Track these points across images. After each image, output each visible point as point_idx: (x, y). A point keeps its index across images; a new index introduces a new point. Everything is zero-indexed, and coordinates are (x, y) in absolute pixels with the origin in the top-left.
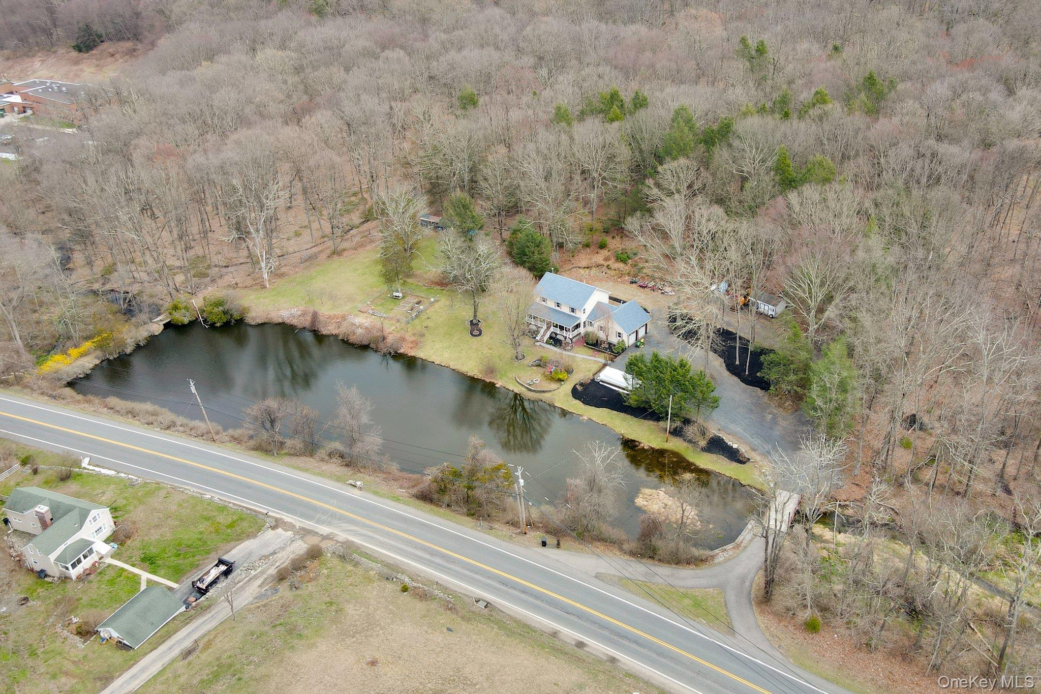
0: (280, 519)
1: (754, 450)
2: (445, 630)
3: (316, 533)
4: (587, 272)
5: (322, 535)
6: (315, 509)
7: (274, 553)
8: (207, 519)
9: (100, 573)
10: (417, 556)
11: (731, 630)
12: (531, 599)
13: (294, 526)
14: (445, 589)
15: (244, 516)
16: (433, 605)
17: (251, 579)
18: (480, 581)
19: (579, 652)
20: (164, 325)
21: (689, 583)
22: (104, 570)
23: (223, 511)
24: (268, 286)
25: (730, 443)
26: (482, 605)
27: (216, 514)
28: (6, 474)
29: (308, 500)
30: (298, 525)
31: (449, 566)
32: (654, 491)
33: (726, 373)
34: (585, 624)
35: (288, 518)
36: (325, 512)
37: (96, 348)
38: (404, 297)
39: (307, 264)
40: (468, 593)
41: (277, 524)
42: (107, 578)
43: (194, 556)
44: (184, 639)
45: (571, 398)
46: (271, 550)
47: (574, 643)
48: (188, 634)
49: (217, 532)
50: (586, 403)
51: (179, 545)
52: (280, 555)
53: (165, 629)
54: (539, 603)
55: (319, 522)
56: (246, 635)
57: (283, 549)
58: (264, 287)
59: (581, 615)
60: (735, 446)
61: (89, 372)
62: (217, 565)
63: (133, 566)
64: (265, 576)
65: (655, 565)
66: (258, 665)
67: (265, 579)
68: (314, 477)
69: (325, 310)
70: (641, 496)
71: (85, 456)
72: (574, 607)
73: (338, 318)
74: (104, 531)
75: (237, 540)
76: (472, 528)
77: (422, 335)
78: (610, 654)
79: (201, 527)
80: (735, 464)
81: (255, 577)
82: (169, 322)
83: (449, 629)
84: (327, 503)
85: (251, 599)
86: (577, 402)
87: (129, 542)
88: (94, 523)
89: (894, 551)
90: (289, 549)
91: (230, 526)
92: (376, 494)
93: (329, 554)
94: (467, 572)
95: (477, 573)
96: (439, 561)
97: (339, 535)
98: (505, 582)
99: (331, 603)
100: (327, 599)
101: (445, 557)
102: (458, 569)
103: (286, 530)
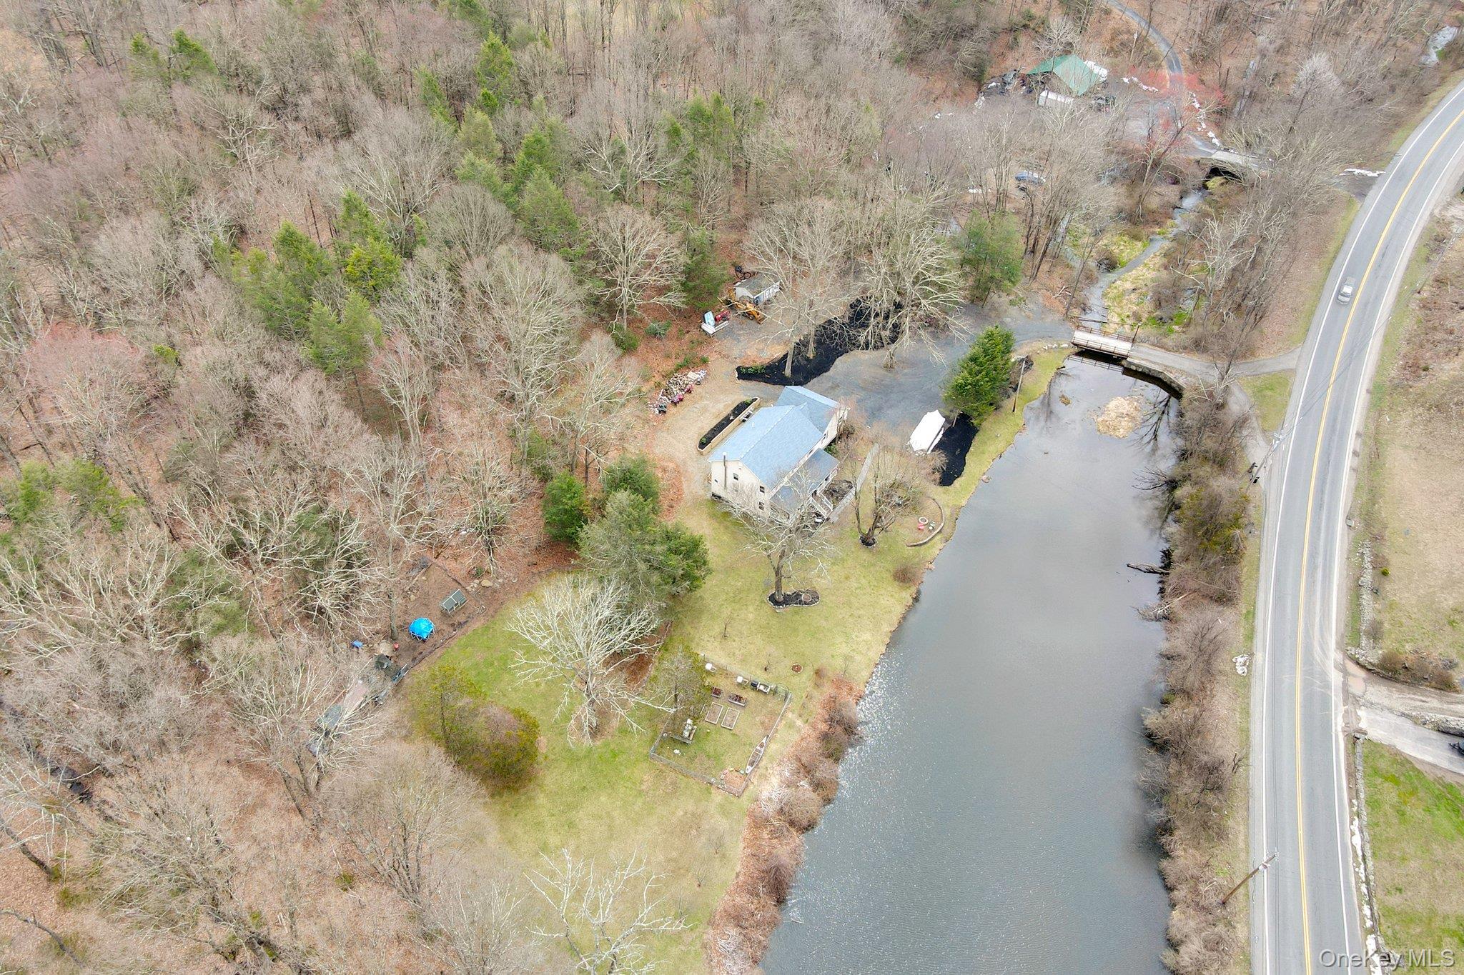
0: (1345, 730)
2: (1411, 535)
3: (1345, 684)
5: (1344, 677)
6: (1309, 696)
7: (1403, 715)
8: (1402, 814)
11: (1293, 371)
13: (1346, 712)
15: (1369, 771)
19: (1364, 453)
23: (1378, 801)
26: (1353, 522)
27: (1387, 807)
29: (1299, 709)
30: (1343, 708)
34: (1334, 452)
35: (1338, 723)
36: (1308, 685)
40: (1346, 534)
41: (1353, 732)
46: (1401, 720)
47: (1357, 457)
49: (1414, 792)
52: (1402, 709)
55: (1327, 685)
57: (1391, 709)
64: (1445, 706)
67: (1452, 703)
75: (1411, 763)
78: (1355, 437)
79: (1420, 813)
84: (1293, 685)
86: (957, 482)
90: (1386, 702)
91: (1395, 781)
92: (1250, 636)
93: (1380, 652)
94: (1323, 535)
95: (1319, 528)
96: (1320, 560)
97: (1335, 660)
98: (1319, 506)
99: (1451, 623)
100: (1448, 628)
101: (1313, 555)
102: (1322, 543)
103: (1359, 719)
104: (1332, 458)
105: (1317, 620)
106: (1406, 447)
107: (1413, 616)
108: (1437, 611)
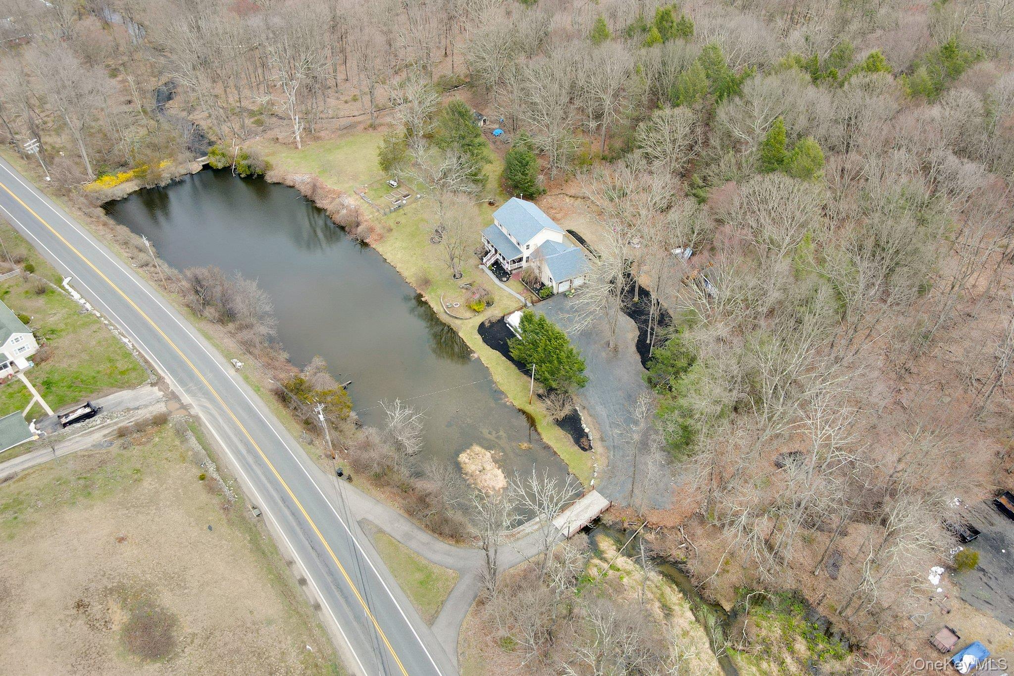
0: (163, 378)
1: (602, 439)
2: (206, 527)
3: (179, 401)
4: (572, 202)
5: (182, 404)
6: (192, 376)
7: (137, 408)
8: (110, 360)
9: (8, 385)
10: (236, 447)
11: (431, 621)
12: (294, 524)
13: (168, 388)
14: (237, 488)
15: (139, 367)
16: (216, 500)
17: (103, 426)
18: (267, 491)
19: (298, 588)
20: (203, 166)
21: (437, 557)
22: (12, 383)
23: (126, 357)
24: (300, 147)
25: (584, 426)
26: (255, 513)
27: (119, 358)
28: (6, 276)
29: (192, 366)
30: (172, 387)
31: (254, 467)
32: (483, 451)
33: (633, 348)
34: (319, 564)
35: (169, 379)
36: (198, 383)
37: (136, 177)
38: (397, 187)
39: (345, 131)
40: (252, 498)
41: (159, 382)
42: (10, 390)
43: (80, 391)
44: (17, 465)
45: (476, 331)
46: (137, 404)
47: (298, 578)
48: (22, 462)
49: (110, 376)
50: (485, 341)
51: (77, 378)
52: (140, 411)
53: (10, 452)
54: (297, 529)
55: (188, 391)
56: (53, 479)
57: (146, 406)
58: (297, 148)
59: (321, 554)
60: (587, 430)
61: (125, 196)
62: (85, 407)
63: (34, 386)
64: (115, 427)
65: (420, 529)
66: (37, 511)
67: (112, 431)
68: (210, 347)
69: (329, 183)
70: (468, 451)
71: (69, 275)
72: (321, 544)
73: (335, 194)
74: (27, 350)
75: (120, 388)
76: (295, 438)
77: (390, 230)
78: (319, 600)
79: (102, 367)
80: (577, 448)
81: (108, 426)
82: (208, 164)
83: (210, 528)
84: (204, 375)
85: (90, 445)
86: (479, 336)
87: (43, 364)
88: (16, 343)
89: (662, 594)
90: (151, 408)
91: (122, 373)
92: (246, 379)
93: (171, 425)
94: (263, 478)
95: (270, 482)
96: (250, 460)
97: (194, 408)
98: (285, 499)
99: (138, 471)
100: (138, 466)
101: (257, 458)
102: (259, 472)
103: (160, 390)
104: (314, 555)
105: (221, 420)
106: (270, 622)
107: (164, 461)
108: (151, 474)
